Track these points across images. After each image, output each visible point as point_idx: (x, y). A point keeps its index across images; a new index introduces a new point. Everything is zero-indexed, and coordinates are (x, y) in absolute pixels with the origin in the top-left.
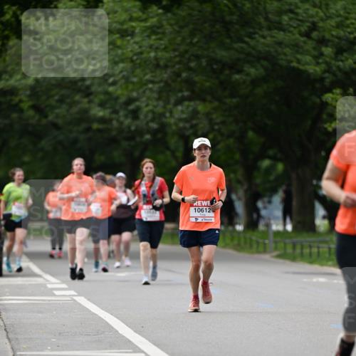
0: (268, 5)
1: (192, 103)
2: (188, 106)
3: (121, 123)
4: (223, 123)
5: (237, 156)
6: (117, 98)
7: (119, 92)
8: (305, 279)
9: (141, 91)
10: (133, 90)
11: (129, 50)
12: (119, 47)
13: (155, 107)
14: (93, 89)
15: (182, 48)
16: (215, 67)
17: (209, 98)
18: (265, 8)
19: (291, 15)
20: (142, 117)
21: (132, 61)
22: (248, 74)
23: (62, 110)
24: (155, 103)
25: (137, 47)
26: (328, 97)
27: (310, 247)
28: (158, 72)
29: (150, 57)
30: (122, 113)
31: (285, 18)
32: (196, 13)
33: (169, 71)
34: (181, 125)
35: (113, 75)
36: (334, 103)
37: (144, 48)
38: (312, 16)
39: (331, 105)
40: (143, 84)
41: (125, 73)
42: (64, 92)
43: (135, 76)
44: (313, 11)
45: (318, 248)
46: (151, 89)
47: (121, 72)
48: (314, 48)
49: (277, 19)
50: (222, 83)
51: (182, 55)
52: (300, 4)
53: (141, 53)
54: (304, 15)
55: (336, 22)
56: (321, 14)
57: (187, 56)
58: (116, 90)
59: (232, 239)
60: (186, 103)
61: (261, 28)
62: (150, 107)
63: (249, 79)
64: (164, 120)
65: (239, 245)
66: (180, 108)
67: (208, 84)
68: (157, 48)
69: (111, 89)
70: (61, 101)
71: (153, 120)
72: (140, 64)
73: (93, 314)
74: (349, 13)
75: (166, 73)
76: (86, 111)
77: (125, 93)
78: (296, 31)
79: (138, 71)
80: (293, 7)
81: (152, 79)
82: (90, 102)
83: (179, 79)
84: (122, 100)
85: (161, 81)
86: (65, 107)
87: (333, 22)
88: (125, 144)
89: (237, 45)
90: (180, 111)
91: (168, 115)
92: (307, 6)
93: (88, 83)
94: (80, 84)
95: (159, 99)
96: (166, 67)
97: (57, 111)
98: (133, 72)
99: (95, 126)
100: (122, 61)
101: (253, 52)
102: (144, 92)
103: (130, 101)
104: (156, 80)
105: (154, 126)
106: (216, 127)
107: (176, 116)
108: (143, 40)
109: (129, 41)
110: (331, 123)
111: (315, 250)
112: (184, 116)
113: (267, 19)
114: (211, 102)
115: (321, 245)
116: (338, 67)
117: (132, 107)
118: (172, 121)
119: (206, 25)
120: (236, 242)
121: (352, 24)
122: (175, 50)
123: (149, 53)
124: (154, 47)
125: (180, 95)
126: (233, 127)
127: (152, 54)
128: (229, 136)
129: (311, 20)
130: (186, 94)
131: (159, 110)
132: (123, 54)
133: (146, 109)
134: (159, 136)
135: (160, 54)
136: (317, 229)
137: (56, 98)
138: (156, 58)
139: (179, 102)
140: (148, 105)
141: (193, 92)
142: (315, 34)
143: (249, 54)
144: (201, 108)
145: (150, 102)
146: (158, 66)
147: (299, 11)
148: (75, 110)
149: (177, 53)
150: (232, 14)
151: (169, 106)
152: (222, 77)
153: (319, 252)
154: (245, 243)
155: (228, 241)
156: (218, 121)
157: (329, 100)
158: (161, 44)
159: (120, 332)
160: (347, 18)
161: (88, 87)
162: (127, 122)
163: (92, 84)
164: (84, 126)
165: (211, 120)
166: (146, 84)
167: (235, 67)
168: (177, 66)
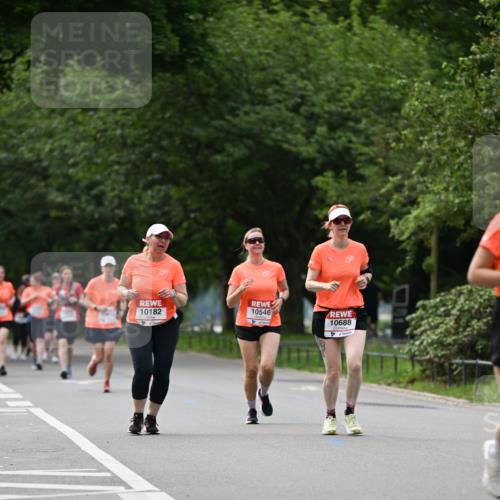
0: (250, 76)
1: (163, 188)
2: (160, 191)
3: (84, 210)
4: (199, 209)
5: (215, 248)
6: (78, 182)
7: (81, 174)
8: (293, 387)
9: (106, 173)
10: (96, 173)
11: (92, 126)
12: (80, 123)
13: (121, 191)
14: (51, 171)
15: (152, 124)
16: (190, 146)
17: (183, 181)
18: (247, 80)
19: (277, 87)
20: (106, 203)
21: (95, 139)
22: (230, 155)
23: (16, 195)
24: (122, 188)
25: (100, 123)
26: (318, 181)
27: (299, 351)
28: (125, 153)
29: (115, 135)
30: (83, 199)
31: (270, 90)
32: (168, 84)
33: (138, 150)
34: (151, 212)
35: (73, 155)
36: (325, 187)
37: (108, 125)
38: (300, 89)
39: (322, 189)
40: (108, 165)
41: (87, 153)
42: (17, 174)
43: (99, 156)
44: (300, 84)
45: (308, 351)
46: (117, 171)
47: (83, 151)
48: (303, 125)
49: (260, 91)
50: (197, 165)
51: (152, 132)
52: (286, 75)
53: (106, 130)
54: (291, 87)
55: (327, 95)
56: (310, 87)
57: (158, 134)
58: (77, 172)
59: (210, 342)
60: (157, 187)
61: (244, 103)
62: (116, 192)
63: (231, 159)
64: (131, 206)
65: (217, 348)
66: (149, 193)
67: (181, 166)
68: (123, 125)
69: (71, 171)
70: (14, 185)
71: (119, 207)
72: (104, 142)
73: (52, 428)
74: (342, 86)
75: (133, 153)
76: (43, 197)
77: (88, 175)
78: (282, 106)
79: (102, 151)
80: (278, 78)
81: (117, 160)
82: (47, 186)
83: (149, 160)
84: (84, 183)
85: (128, 163)
86: (18, 192)
87: (323, 96)
88: (87, 234)
89: (216, 123)
90: (150, 197)
91: (136, 201)
92: (294, 77)
93: (45, 164)
94: (36, 165)
95: (126, 182)
96: (134, 145)
97: (10, 196)
98: (96, 152)
99: (54, 213)
100: (85, 139)
101: (234, 130)
102: (109, 175)
103: (93, 185)
104: (124, 160)
105: (120, 213)
106: (192, 215)
107: (146, 202)
108: (108, 115)
109: (91, 117)
110: (322, 209)
111: (304, 355)
112: (154, 202)
113: (249, 91)
114: (185, 186)
115: (311, 349)
116: (330, 146)
117: (95, 192)
118: (142, 208)
119: (180, 98)
120: (214, 345)
121: (345, 97)
122: (144, 127)
123: (115, 130)
124: (120, 124)
125: (150, 178)
126: (211, 215)
127: (118, 132)
128: (205, 226)
129: (300, 93)
130: (157, 176)
131: (126, 195)
132: (85, 131)
133: (111, 194)
134: (127, 224)
135: (127, 131)
136: (306, 330)
137: (9, 181)
138: (123, 136)
139: (149, 186)
140: (113, 189)
141: (164, 174)
142: (303, 109)
143: (228, 132)
144: (174, 192)
145: (116, 186)
146: (124, 145)
147: (286, 82)
148: (29, 195)
149: (146, 131)
150: (209, 85)
151: (138, 191)
152: (199, 158)
153: (308, 357)
154: (225, 346)
155: (205, 344)
156: (194, 207)
157: (320, 184)
158: (129, 120)
159: (83, 448)
160: (339, 91)
161: (45, 169)
162: (91, 208)
163: (49, 166)
164: (41, 213)
165: (185, 207)
166: (111, 166)
167: (214, 146)
168: (147, 145)
